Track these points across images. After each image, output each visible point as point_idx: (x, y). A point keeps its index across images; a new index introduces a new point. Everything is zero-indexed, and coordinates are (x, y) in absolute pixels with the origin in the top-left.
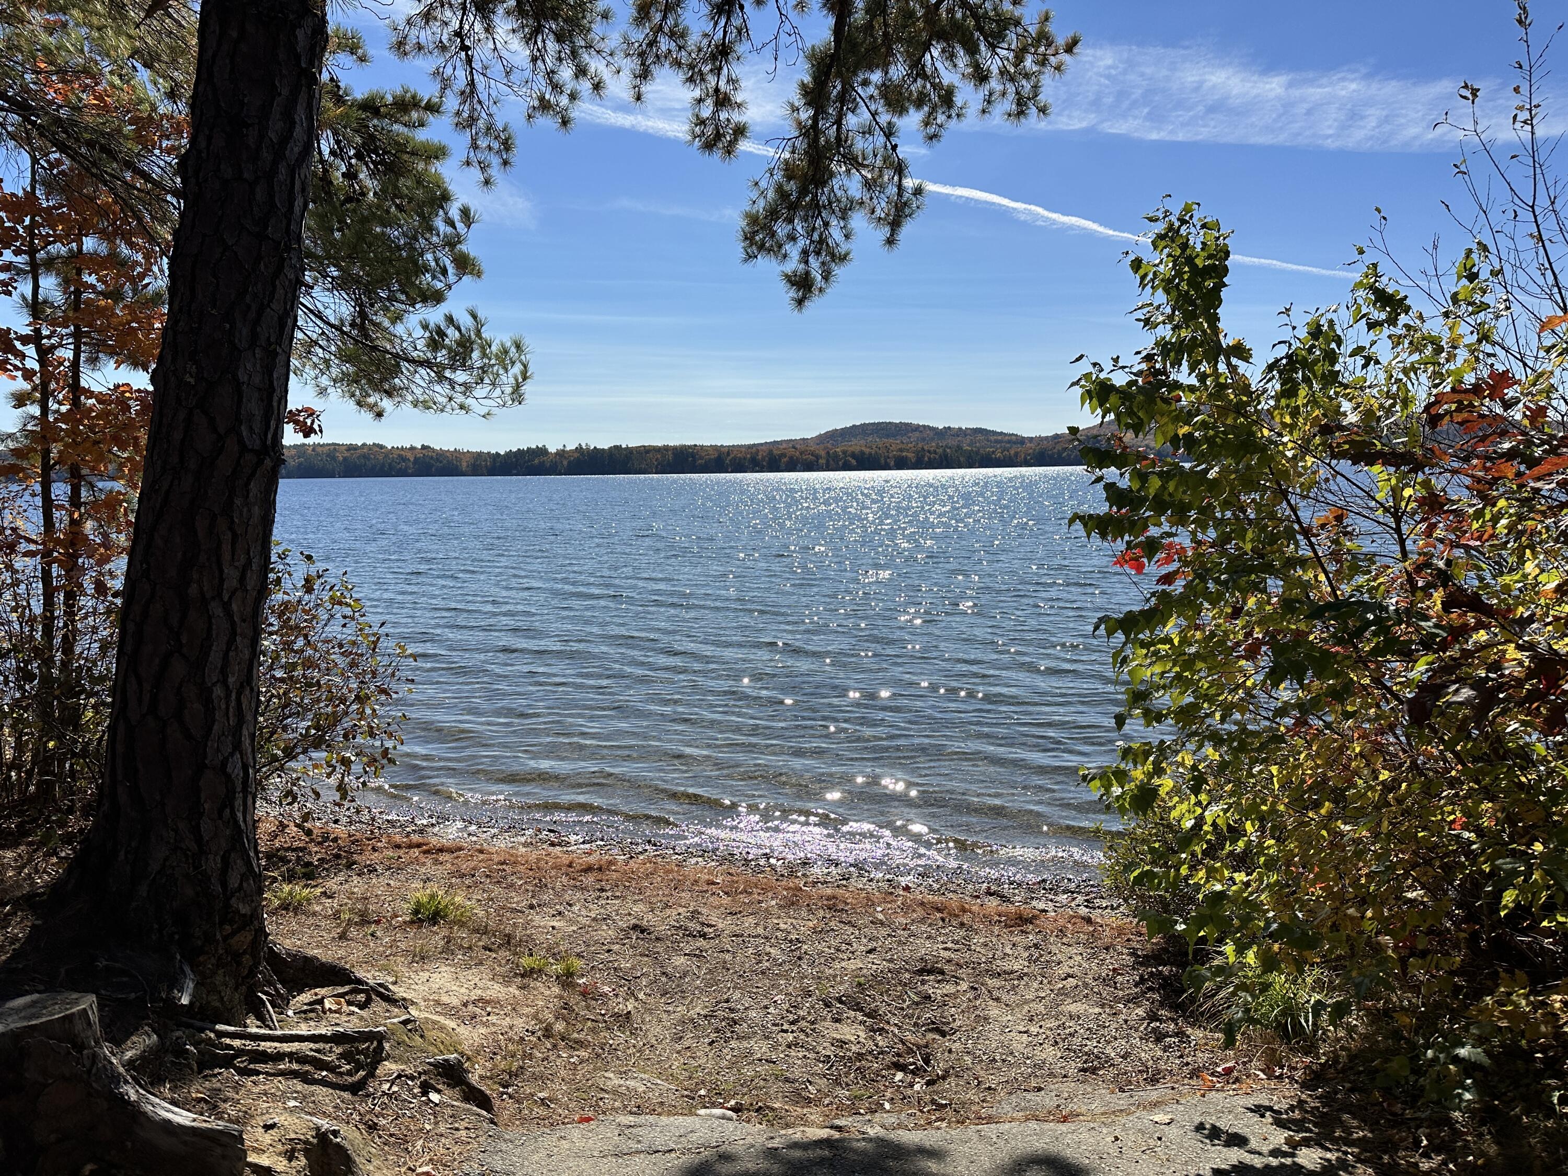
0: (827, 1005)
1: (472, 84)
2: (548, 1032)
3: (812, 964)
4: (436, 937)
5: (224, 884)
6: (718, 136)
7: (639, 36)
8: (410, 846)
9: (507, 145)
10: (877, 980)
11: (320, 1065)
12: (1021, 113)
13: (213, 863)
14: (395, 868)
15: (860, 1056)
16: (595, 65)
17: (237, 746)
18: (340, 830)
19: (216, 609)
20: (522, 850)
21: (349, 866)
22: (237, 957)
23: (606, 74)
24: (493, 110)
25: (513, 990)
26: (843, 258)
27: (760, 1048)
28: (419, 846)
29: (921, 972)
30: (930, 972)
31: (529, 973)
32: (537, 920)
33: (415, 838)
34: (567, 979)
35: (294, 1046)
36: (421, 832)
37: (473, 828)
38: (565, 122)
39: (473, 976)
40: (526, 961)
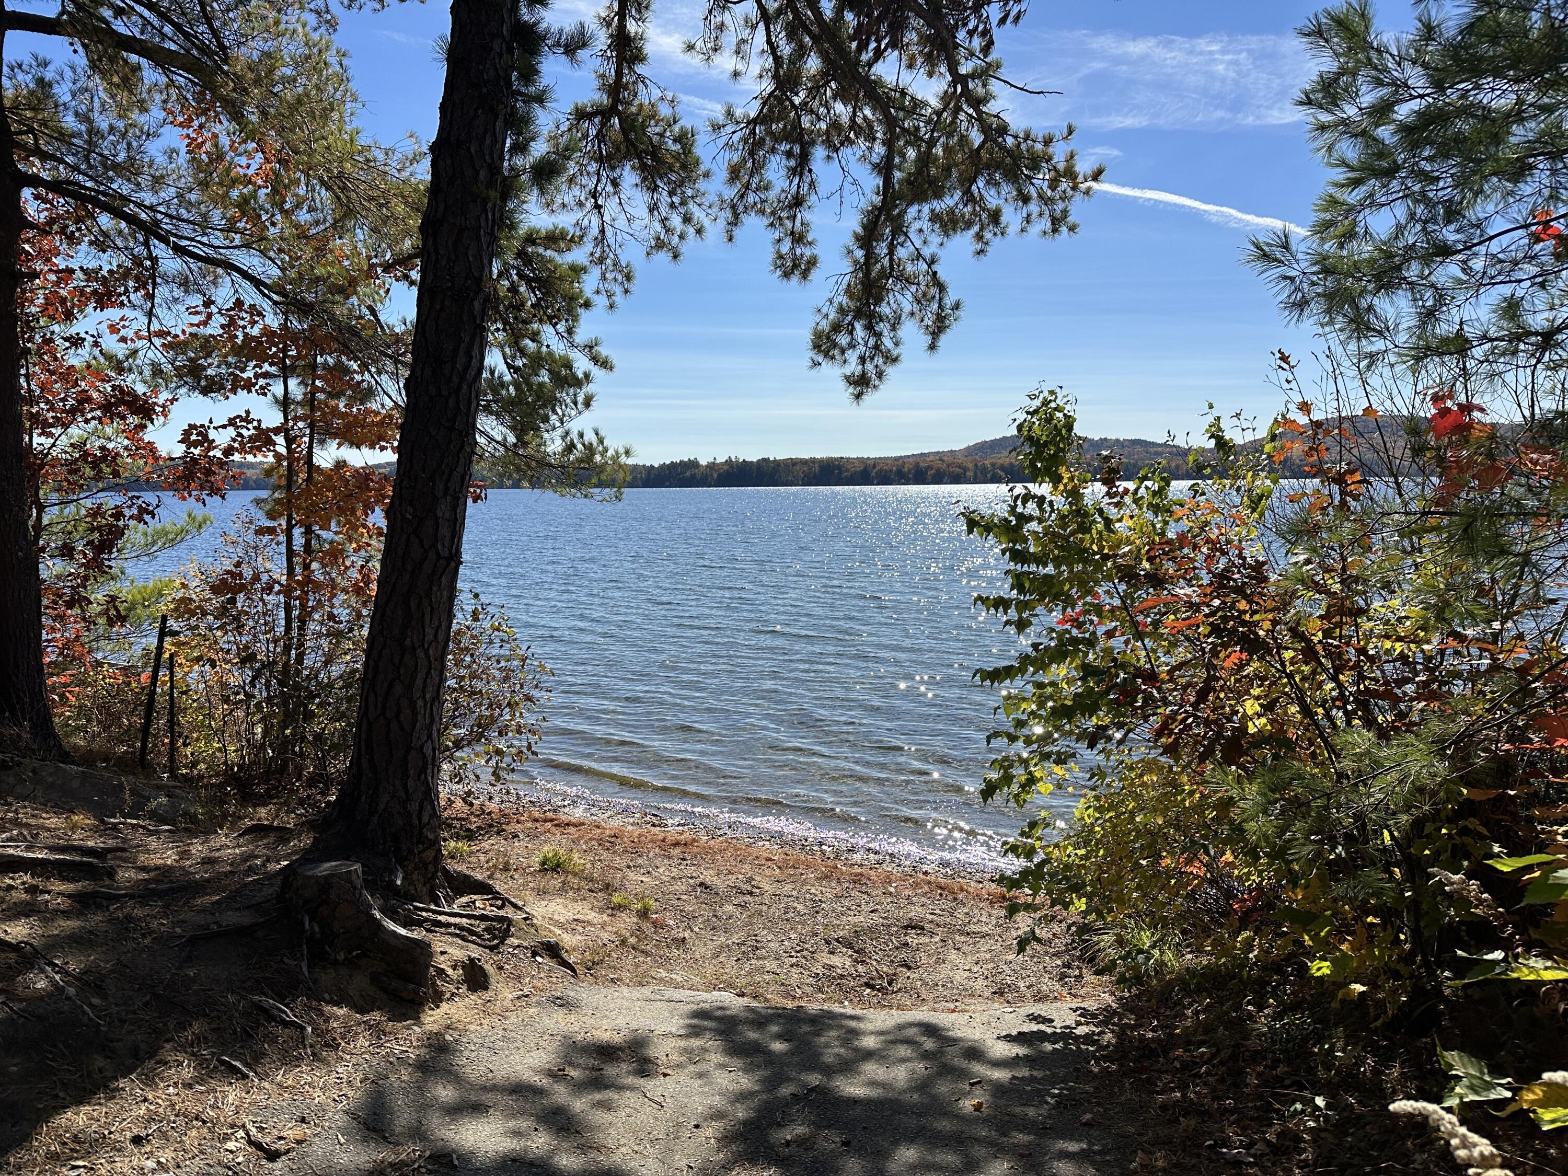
0: (828, 942)
1: (602, 231)
2: (623, 942)
3: (825, 917)
4: (556, 882)
5: (420, 820)
6: (795, 266)
7: (730, 193)
8: (545, 821)
9: (628, 278)
10: (871, 931)
11: (472, 933)
12: (1055, 231)
13: (414, 807)
14: (533, 836)
15: (842, 977)
16: (698, 214)
17: (430, 737)
18: (493, 806)
19: (420, 654)
20: (630, 828)
21: (498, 833)
22: (425, 865)
23: (706, 222)
24: (619, 251)
25: (605, 917)
26: (895, 360)
27: (770, 965)
28: (552, 820)
29: (906, 927)
30: (913, 928)
31: (620, 907)
32: (631, 875)
33: (550, 815)
34: (644, 914)
35: (457, 920)
36: (555, 811)
37: (594, 810)
38: (676, 257)
39: (579, 906)
40: (616, 899)
